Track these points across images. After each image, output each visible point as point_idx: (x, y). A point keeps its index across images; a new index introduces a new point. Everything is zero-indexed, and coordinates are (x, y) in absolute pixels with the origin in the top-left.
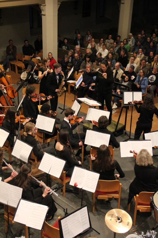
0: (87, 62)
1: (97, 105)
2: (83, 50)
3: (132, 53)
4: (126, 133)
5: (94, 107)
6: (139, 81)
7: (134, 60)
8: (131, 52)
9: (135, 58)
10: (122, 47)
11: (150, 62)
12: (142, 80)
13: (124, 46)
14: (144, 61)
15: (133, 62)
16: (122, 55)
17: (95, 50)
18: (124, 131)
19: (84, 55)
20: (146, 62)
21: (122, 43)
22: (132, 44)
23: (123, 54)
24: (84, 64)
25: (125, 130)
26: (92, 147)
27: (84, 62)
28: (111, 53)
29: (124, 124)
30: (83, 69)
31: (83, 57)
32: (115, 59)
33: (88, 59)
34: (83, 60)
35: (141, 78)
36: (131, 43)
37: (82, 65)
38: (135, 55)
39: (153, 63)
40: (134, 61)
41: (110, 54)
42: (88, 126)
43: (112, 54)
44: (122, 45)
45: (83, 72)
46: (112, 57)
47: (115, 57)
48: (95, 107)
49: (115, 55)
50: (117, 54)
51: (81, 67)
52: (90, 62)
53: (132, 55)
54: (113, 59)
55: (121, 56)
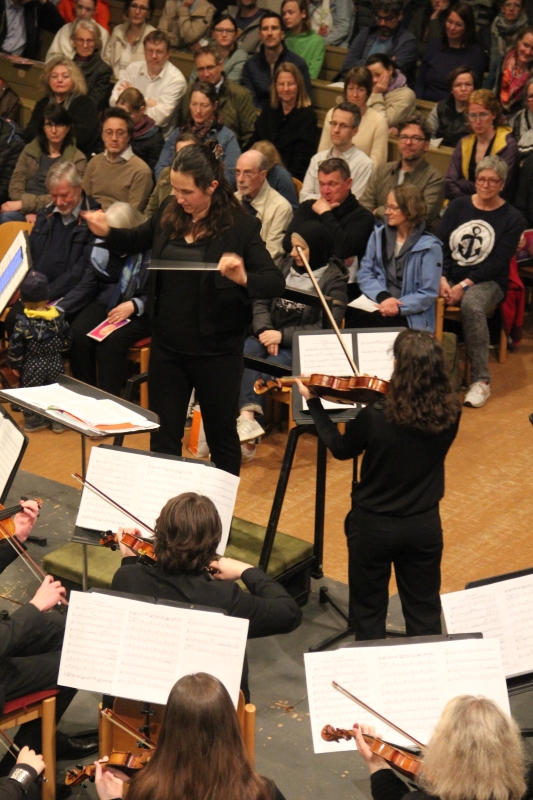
0: (51, 148)
1: (128, 425)
2: (21, 73)
3: (340, 85)
4: (324, 597)
5: (111, 441)
6: (386, 261)
7: (354, 127)
8: (336, 80)
9: (358, 113)
10: (274, 48)
11: (452, 140)
12: (408, 252)
13: (282, 42)
14: (412, 130)
15: (344, 144)
16: (286, 98)
17: (101, 70)
18: (315, 585)
19: (29, 104)
20: (427, 136)
21: (271, 21)
22: (336, 22)
23: (293, 87)
24: (34, 165)
25: (318, 574)
26: (109, 701)
27: (32, 148)
28: (202, 89)
29: (311, 539)
30: (30, 199)
31: (27, 118)
32: (232, 127)
33: (55, 132)
34: (28, 140)
35: (400, 243)
36: (328, 21)
37: (19, 167)
38: (354, 93)
39: (466, 145)
40: (350, 136)
41: (199, 97)
42: (78, 567)
43: (212, 95)
44: (276, 33)
45: (32, 218)
46: (216, 114)
47: (230, 111)
48: (118, 441)
49: (232, 96)
50: (242, 91)
51: (15, 184)
52: (70, 150)
53: (339, 100)
54: (219, 127)
55: (280, 101)
